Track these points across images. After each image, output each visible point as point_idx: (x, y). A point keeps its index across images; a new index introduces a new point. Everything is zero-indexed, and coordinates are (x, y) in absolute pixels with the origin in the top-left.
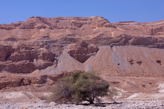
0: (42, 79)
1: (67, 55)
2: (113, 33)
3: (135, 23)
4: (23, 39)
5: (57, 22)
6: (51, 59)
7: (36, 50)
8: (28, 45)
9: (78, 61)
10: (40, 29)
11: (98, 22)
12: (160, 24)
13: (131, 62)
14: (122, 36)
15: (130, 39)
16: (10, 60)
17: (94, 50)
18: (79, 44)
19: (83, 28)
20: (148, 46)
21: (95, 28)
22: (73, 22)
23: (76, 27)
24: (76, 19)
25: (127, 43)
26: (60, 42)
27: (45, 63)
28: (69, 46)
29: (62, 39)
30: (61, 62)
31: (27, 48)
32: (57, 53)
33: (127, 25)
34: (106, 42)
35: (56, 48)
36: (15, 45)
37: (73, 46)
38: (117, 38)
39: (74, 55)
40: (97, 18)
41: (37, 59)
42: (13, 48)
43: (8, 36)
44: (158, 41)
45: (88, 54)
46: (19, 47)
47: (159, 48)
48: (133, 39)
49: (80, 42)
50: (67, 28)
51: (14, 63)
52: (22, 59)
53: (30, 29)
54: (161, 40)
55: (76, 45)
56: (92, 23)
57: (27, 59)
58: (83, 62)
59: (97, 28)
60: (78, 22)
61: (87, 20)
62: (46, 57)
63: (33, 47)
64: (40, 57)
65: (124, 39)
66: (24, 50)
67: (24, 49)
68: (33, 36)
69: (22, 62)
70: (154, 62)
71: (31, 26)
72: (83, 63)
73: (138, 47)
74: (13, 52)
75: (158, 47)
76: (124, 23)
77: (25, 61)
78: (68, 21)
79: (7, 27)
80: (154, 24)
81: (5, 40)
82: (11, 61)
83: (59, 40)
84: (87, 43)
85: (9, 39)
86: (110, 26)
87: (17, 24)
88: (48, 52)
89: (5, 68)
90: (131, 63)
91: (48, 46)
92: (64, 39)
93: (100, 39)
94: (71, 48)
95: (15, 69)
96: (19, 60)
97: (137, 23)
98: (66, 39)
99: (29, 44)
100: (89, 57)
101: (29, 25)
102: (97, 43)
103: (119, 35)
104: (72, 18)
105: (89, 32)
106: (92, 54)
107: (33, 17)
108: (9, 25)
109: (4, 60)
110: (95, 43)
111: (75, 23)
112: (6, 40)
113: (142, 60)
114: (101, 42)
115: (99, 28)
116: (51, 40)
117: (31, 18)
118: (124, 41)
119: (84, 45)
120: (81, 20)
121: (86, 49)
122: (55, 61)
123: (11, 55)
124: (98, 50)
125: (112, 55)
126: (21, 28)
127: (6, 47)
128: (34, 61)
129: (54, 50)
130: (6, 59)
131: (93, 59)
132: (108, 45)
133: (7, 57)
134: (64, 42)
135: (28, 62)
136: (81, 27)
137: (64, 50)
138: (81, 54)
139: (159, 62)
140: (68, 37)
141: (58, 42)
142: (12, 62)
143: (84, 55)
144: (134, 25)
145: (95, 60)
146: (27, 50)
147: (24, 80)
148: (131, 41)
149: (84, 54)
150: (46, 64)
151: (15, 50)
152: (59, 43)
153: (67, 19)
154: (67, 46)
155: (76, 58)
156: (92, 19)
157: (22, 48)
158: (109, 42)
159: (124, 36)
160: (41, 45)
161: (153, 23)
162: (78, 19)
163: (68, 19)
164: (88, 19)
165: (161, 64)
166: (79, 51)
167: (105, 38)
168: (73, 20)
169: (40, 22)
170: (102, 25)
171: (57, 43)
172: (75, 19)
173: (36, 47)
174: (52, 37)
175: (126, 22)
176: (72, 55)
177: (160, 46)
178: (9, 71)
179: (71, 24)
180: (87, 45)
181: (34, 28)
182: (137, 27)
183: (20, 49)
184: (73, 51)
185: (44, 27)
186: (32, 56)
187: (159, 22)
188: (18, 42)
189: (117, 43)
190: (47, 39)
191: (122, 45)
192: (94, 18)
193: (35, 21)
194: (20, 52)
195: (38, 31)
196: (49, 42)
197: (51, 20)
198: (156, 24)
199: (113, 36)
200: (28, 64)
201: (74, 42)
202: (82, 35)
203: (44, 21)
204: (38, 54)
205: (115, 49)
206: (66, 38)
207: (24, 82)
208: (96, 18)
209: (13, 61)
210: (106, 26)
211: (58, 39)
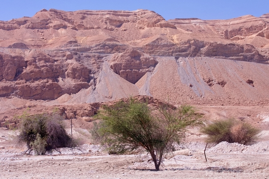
0: (93, 109)
1: (109, 71)
2: (175, 37)
3: (199, 21)
4: (34, 45)
5: (83, 18)
6: (86, 77)
7: (61, 62)
8: (48, 54)
9: (127, 80)
10: (58, 29)
11: (148, 18)
12: (238, 24)
13: (209, 82)
14: (191, 42)
15: (203, 46)
16: (22, 79)
17: (151, 64)
18: (127, 54)
19: (124, 29)
20: (230, 58)
21: (143, 29)
22: (108, 19)
23: (113, 27)
24: (112, 14)
25: (198, 52)
26: (95, 50)
27: (77, 83)
28: (112, 56)
29: (98, 45)
30: (102, 82)
31: (47, 60)
32: (94, 68)
33: (187, 23)
34: (166, 51)
35: (92, 61)
36: (28, 55)
37: (117, 58)
38: (183, 44)
39: (121, 71)
40: (145, 13)
41: (64, 77)
42: (26, 60)
43: (13, 41)
44: (245, 49)
45: (141, 70)
46: (35, 58)
47: (246, 61)
48: (207, 47)
49: (129, 51)
50: (99, 28)
51: (28, 83)
52: (40, 78)
53: (42, 29)
54: (249, 48)
55: (122, 56)
56: (138, 21)
57: (48, 78)
58: (134, 81)
59: (146, 28)
60: (115, 18)
61: (129, 16)
62: (77, 74)
63: (56, 59)
64: (67, 74)
65: (193, 47)
66: (42, 63)
67: (42, 61)
68: (50, 41)
69: (42, 82)
70: (243, 82)
71: (44, 25)
72: (134, 83)
73: (217, 59)
74: (26, 67)
75: (245, 59)
76: (182, 21)
77: (45, 80)
78: (99, 16)
79: (6, 26)
80: (228, 23)
81: (8, 47)
82: (24, 81)
83: (94, 48)
84: (138, 52)
85: (16, 46)
86: (167, 26)
87: (21, 22)
88: (81, 66)
89: (15, 92)
90: (209, 84)
91: (79, 57)
92: (101, 46)
93: (157, 46)
94: (114, 60)
95: (30, 93)
96: (37, 79)
97: (202, 21)
98: (104, 46)
99: (50, 54)
100: (143, 74)
101: (40, 23)
102: (153, 52)
103: (186, 40)
104: (106, 13)
105: (135, 35)
106: (147, 69)
107: (45, 10)
108: (9, 23)
109: (12, 79)
110: (149, 52)
111: (111, 21)
112: (10, 47)
113: (226, 79)
114: (158, 50)
115: (150, 29)
116: (81, 47)
117: (41, 11)
118: (194, 49)
119: (135, 55)
120: (119, 15)
121: (138, 62)
122: (92, 81)
123: (22, 71)
124: (156, 63)
125: (179, 72)
126: (28, 28)
127: (14, 58)
128: (59, 81)
129: (89, 64)
130: (15, 77)
131: (150, 77)
132: (169, 56)
133: (16, 74)
134: (102, 50)
135: (50, 82)
136: (121, 27)
137: (104, 63)
138: (131, 69)
139: (250, 82)
140: (108, 43)
141: (92, 50)
142: (26, 83)
143: (136, 72)
144: (198, 24)
145: (154, 79)
146: (48, 64)
147: (66, 110)
148: (204, 50)
149: (135, 70)
150: (78, 85)
151: (28, 63)
152: (94, 52)
153: (98, 13)
154: (107, 57)
155: (123, 76)
156: (137, 13)
157: (40, 60)
158: (171, 50)
159: (193, 42)
160: (69, 55)
161: (227, 21)
162: (115, 13)
163: (100, 13)
164: (131, 14)
165: (254, 86)
166: (128, 65)
167: (164, 45)
168: (107, 16)
169: (57, 19)
170: (154, 24)
171: (91, 52)
172: (110, 14)
173: (60, 58)
174: (81, 42)
175: (185, 19)
176: (118, 71)
177: (247, 58)
178: (21, 96)
179: (105, 22)
180: (139, 56)
181: (48, 28)
182: (202, 27)
183: (37, 61)
184: (118, 64)
185: (64, 26)
186: (55, 73)
187: (235, 19)
188: (32, 51)
189: (183, 53)
190: (75, 46)
191: (191, 56)
192: (140, 13)
193: (49, 16)
194: (37, 67)
195: (54, 32)
196: (78, 50)
197: (73, 14)
198: (231, 23)
199: (176, 42)
200: (51, 85)
201: (117, 50)
202: (124, 39)
203: (62, 17)
204: (64, 69)
205: (182, 62)
206: (105, 44)
207: (66, 114)
208: (143, 12)
209: (27, 80)
210: (161, 26)
211: (93, 46)
